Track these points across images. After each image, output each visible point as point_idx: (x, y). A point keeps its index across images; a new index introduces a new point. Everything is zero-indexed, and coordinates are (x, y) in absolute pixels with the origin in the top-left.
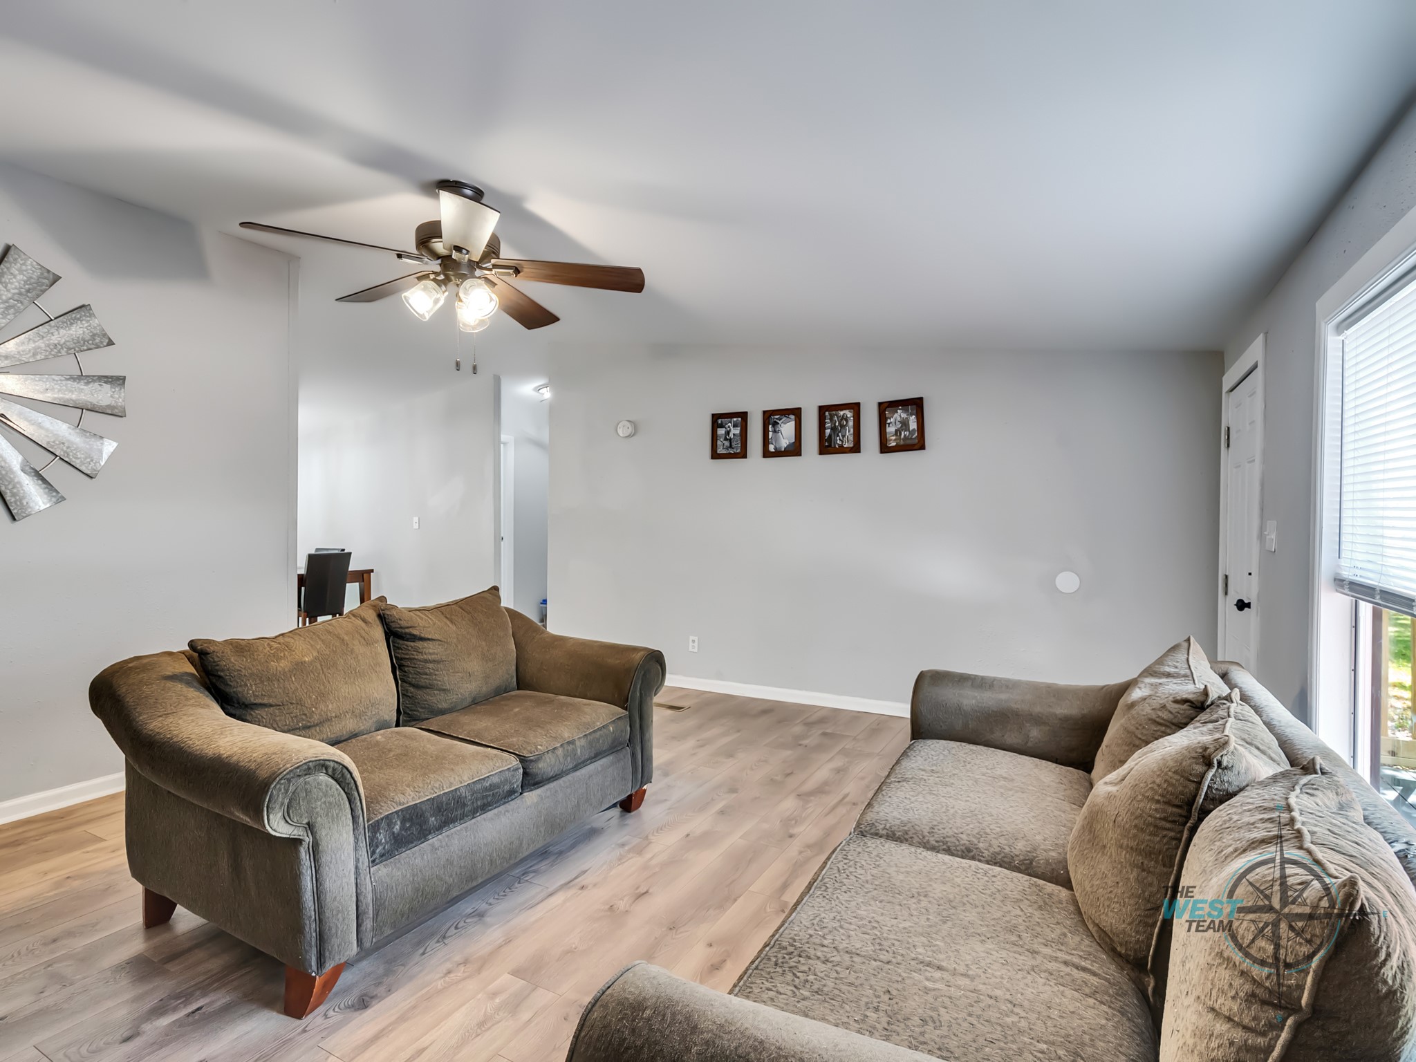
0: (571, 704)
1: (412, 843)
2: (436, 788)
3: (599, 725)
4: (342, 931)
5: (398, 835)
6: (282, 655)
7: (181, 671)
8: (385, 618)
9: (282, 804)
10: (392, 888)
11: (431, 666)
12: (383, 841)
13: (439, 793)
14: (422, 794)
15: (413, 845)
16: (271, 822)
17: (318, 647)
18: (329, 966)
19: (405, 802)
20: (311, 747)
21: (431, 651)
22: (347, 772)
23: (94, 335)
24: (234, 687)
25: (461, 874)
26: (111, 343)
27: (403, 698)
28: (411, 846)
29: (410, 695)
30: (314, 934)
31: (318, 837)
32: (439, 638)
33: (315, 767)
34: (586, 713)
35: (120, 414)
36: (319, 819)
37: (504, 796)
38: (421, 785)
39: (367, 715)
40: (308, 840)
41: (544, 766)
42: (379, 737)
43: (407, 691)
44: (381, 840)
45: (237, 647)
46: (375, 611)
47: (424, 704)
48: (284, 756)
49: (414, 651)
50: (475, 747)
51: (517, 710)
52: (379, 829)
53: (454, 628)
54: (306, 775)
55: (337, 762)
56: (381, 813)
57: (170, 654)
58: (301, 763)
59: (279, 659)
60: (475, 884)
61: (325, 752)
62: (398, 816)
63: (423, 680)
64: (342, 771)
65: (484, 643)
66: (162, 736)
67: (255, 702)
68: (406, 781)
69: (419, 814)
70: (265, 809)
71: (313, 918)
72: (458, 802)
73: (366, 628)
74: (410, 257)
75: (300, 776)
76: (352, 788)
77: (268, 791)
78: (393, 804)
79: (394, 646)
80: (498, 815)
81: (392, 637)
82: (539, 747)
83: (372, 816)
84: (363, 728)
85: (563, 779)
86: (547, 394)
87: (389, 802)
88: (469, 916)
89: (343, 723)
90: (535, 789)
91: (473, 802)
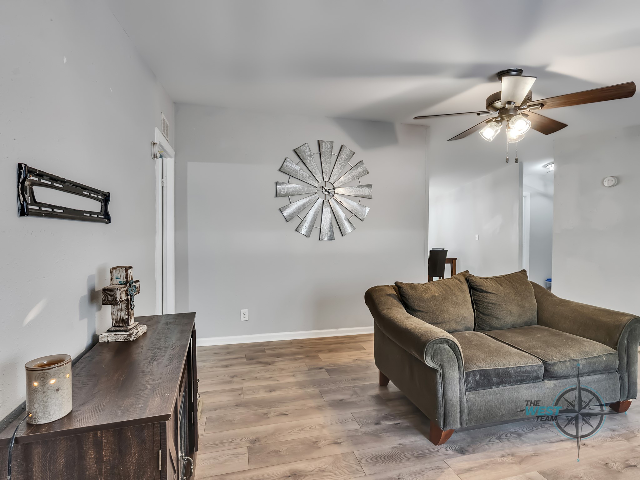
0: (575, 339)
1: (485, 387)
2: (497, 365)
3: (595, 354)
4: (453, 416)
5: (478, 381)
6: (427, 291)
7: (392, 293)
8: (469, 280)
9: (431, 353)
10: (476, 405)
11: (491, 305)
12: (471, 382)
13: (498, 368)
14: (489, 365)
15: (485, 388)
16: (426, 359)
17: (441, 290)
18: (448, 428)
19: (482, 367)
20: (441, 332)
21: (491, 298)
22: (456, 347)
23: (364, 171)
24: (410, 302)
25: (509, 410)
26: (368, 173)
27: (477, 318)
28: (484, 388)
29: (480, 317)
30: (442, 412)
31: (444, 371)
32: (495, 293)
33: (444, 341)
34: (585, 346)
35: (371, 198)
36: (445, 364)
37: (533, 379)
38: (489, 361)
39: (461, 323)
40: (440, 371)
41: (558, 369)
42: (467, 334)
43: (479, 315)
44: (470, 381)
45: (411, 286)
46: (464, 277)
47: (487, 323)
48: (431, 334)
49: (482, 297)
50: (515, 349)
51: (539, 335)
52: (469, 376)
53: (502, 289)
54: (440, 343)
55: (453, 341)
56: (470, 369)
57: (388, 286)
58: (438, 338)
59: (426, 293)
60: (516, 418)
61: (448, 336)
62: (478, 372)
63: (487, 312)
64: (454, 345)
65: (519, 298)
66: (387, 316)
67: (417, 309)
68: (482, 357)
69: (488, 375)
70: (425, 353)
71: (442, 405)
72: (508, 374)
73: (460, 284)
74: (484, 113)
75: (437, 343)
76: (458, 354)
77: (425, 347)
78: (476, 366)
79: (473, 294)
80: (530, 387)
81: (472, 290)
82: (555, 358)
83: (467, 369)
84: (459, 328)
85: (570, 379)
86: (552, 168)
87: (474, 365)
88: (512, 433)
89: (451, 324)
90: (552, 380)
91: (516, 377)
